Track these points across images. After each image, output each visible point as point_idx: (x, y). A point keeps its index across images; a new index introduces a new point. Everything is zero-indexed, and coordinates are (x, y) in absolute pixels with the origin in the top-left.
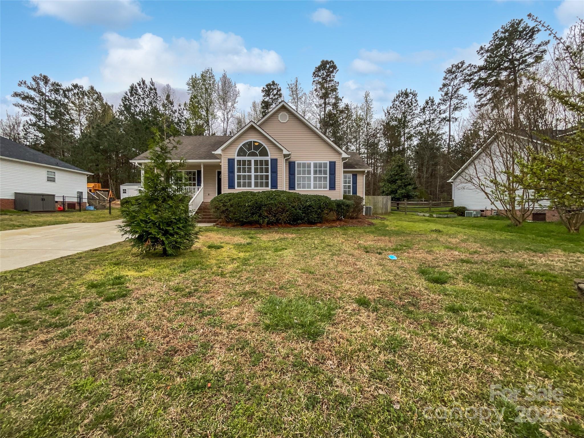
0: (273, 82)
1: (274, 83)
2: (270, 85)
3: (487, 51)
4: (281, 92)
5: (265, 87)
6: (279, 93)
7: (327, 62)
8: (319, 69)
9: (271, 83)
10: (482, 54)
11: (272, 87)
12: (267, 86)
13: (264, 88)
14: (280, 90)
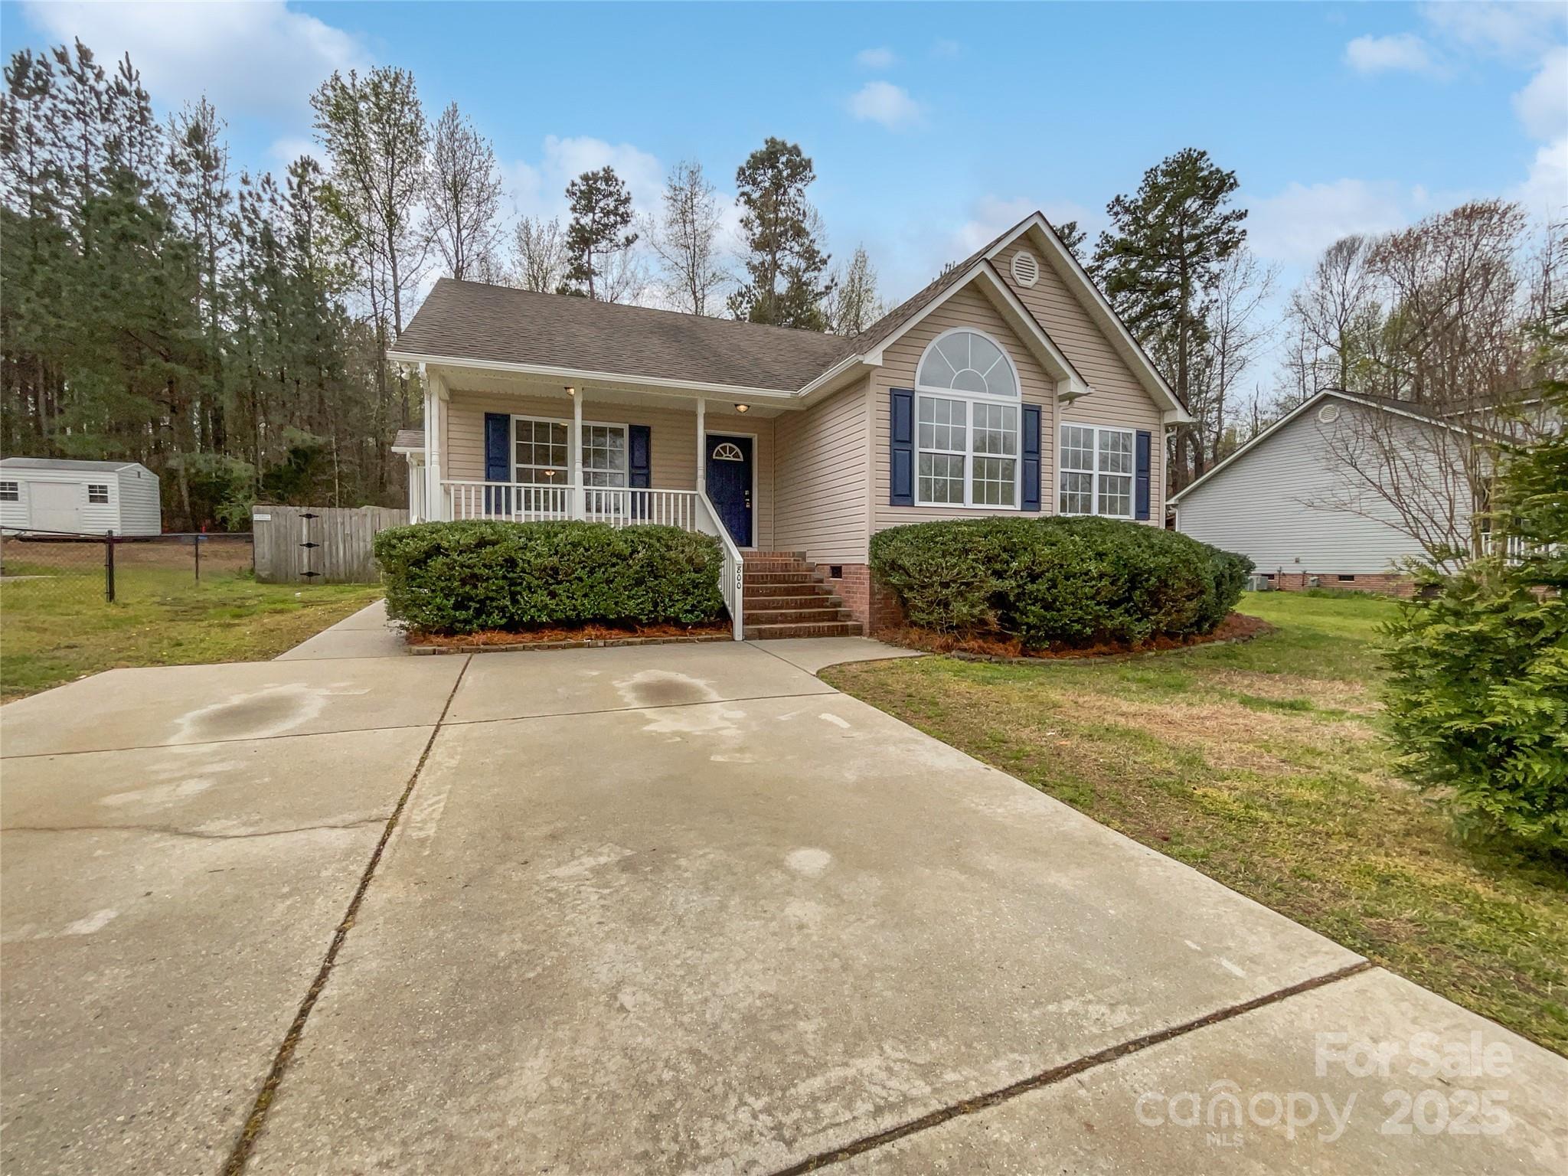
0: (607, 171)
1: (608, 177)
2: (595, 177)
3: (1127, 210)
4: (632, 207)
5: (578, 181)
6: (621, 210)
7: (782, 148)
8: (758, 162)
9: (601, 174)
10: (1117, 214)
11: (601, 185)
12: (585, 178)
13: (573, 184)
14: (627, 200)
